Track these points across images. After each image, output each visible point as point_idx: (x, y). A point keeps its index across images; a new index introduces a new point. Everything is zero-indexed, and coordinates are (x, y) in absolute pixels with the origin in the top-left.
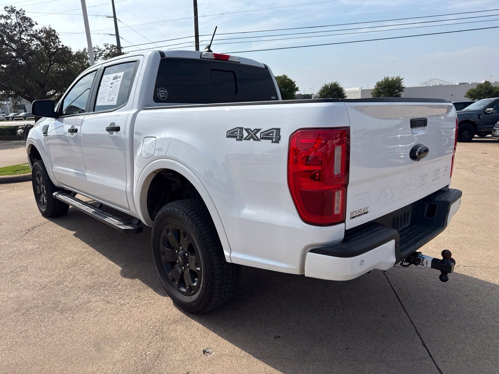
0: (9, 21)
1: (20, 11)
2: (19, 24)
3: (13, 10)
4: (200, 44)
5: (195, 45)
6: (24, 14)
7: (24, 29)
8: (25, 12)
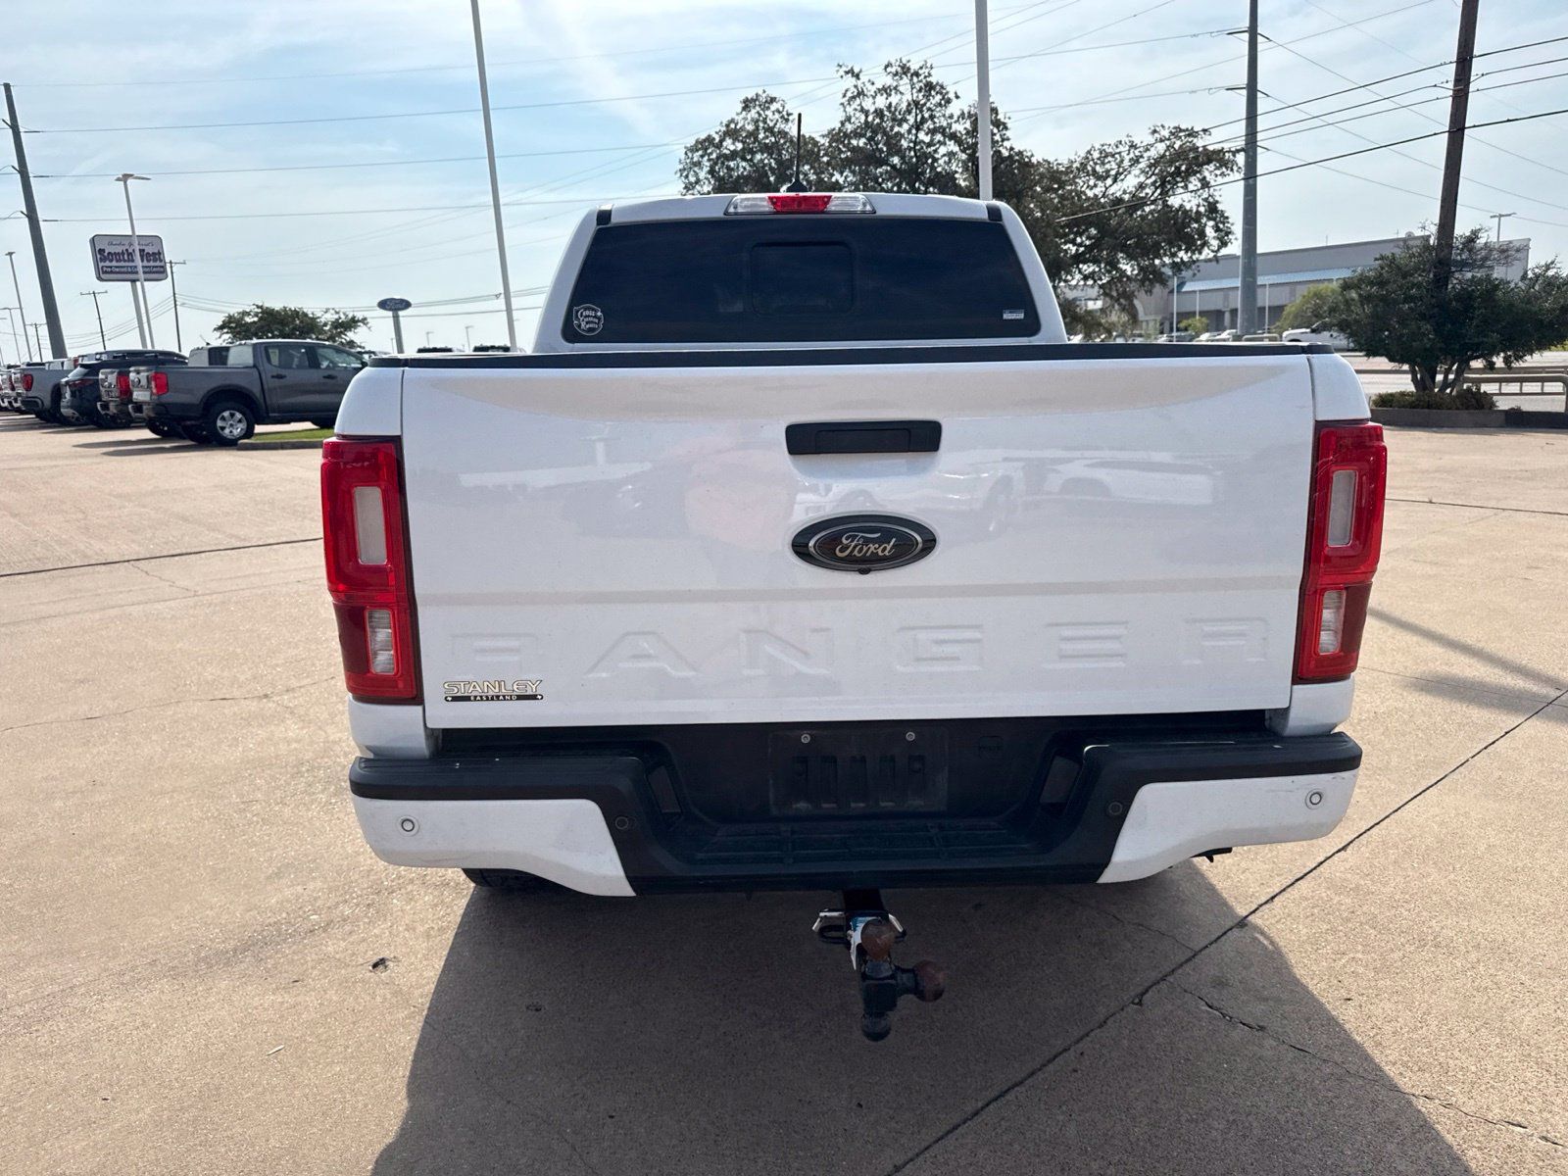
0: (894, 99)
1: (921, 68)
2: (916, 103)
3: (905, 70)
4: (1472, 87)
5: (1451, 93)
6: (930, 75)
7: (926, 115)
8: (932, 68)
